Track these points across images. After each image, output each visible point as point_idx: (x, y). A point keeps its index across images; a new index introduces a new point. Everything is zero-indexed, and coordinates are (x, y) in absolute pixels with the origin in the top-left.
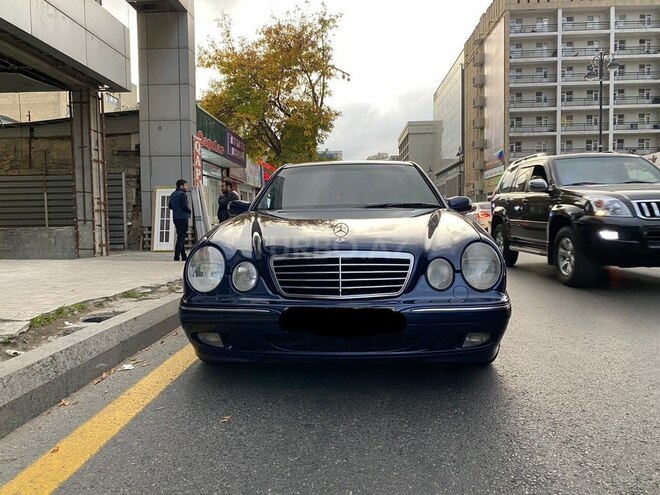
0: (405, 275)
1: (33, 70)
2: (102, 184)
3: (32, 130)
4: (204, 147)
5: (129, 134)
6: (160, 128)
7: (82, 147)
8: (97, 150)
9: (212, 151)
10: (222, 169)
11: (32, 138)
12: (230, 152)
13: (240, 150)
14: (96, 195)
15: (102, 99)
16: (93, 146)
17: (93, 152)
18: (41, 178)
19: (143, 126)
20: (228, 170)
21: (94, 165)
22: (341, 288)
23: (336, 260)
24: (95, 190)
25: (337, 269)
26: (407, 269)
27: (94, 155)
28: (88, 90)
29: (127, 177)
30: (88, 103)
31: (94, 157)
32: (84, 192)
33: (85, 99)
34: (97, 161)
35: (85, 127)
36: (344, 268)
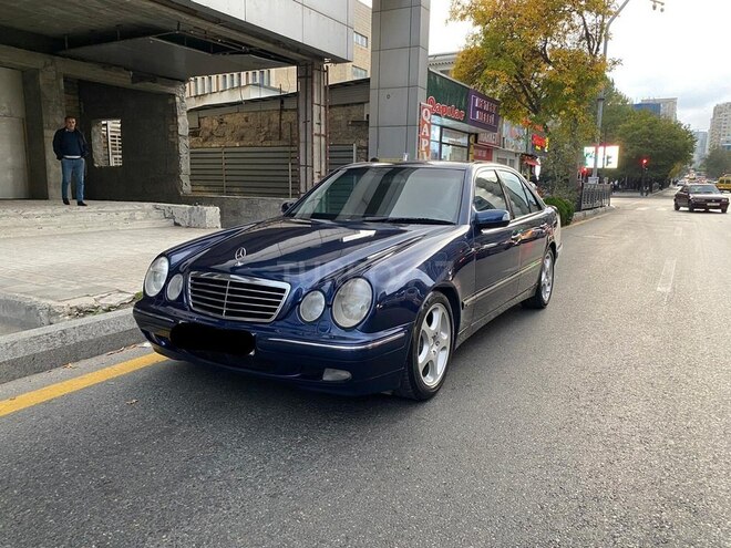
0: (278, 304)
1: (262, 50)
2: (323, 158)
3: (282, 103)
4: (435, 114)
5: (363, 103)
6: (388, 97)
7: (305, 122)
8: (319, 124)
9: (446, 117)
10: (470, 134)
11: (282, 110)
12: (474, 116)
13: (487, 112)
14: (316, 169)
15: (327, 71)
16: (316, 120)
17: (316, 126)
18: (287, 149)
19: (373, 94)
20: (476, 135)
21: (316, 139)
22: (225, 309)
23: (225, 283)
24: (316, 164)
25: (224, 290)
26: (281, 297)
27: (316, 129)
28: (312, 64)
29: (358, 148)
30: (312, 77)
31: (316, 130)
32: (306, 166)
33: (309, 74)
34: (320, 135)
35: (309, 101)
36: (230, 291)
